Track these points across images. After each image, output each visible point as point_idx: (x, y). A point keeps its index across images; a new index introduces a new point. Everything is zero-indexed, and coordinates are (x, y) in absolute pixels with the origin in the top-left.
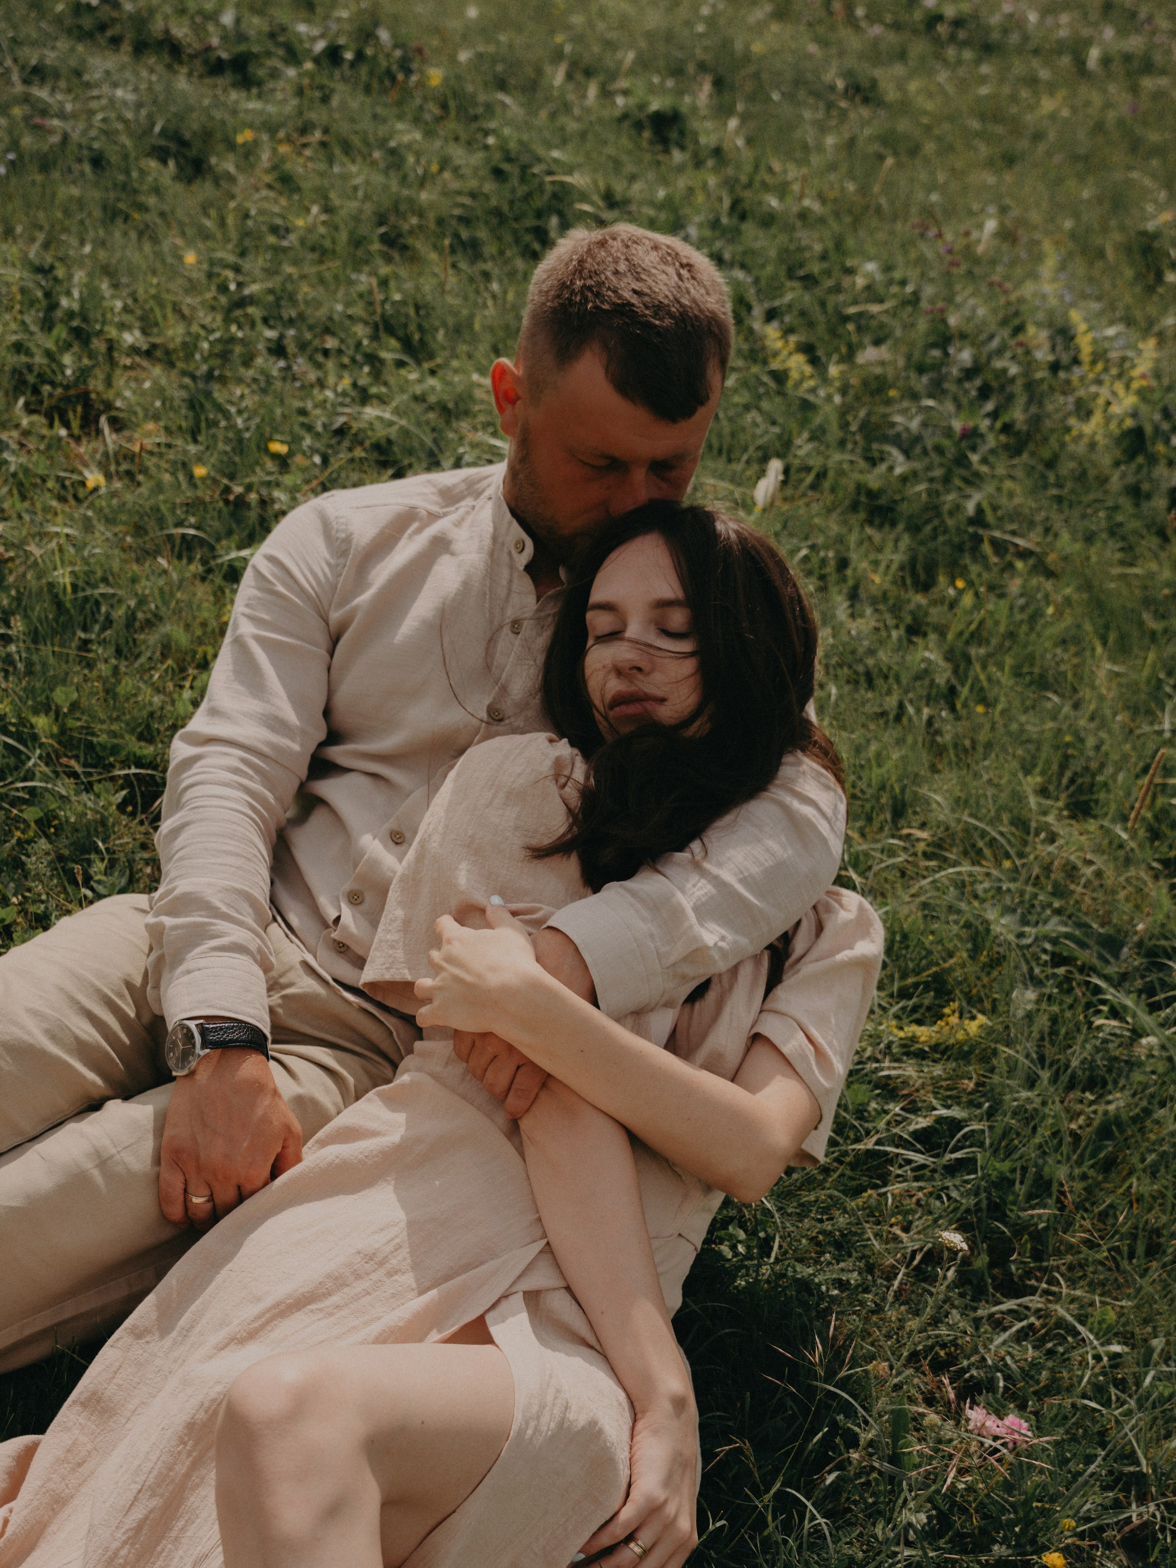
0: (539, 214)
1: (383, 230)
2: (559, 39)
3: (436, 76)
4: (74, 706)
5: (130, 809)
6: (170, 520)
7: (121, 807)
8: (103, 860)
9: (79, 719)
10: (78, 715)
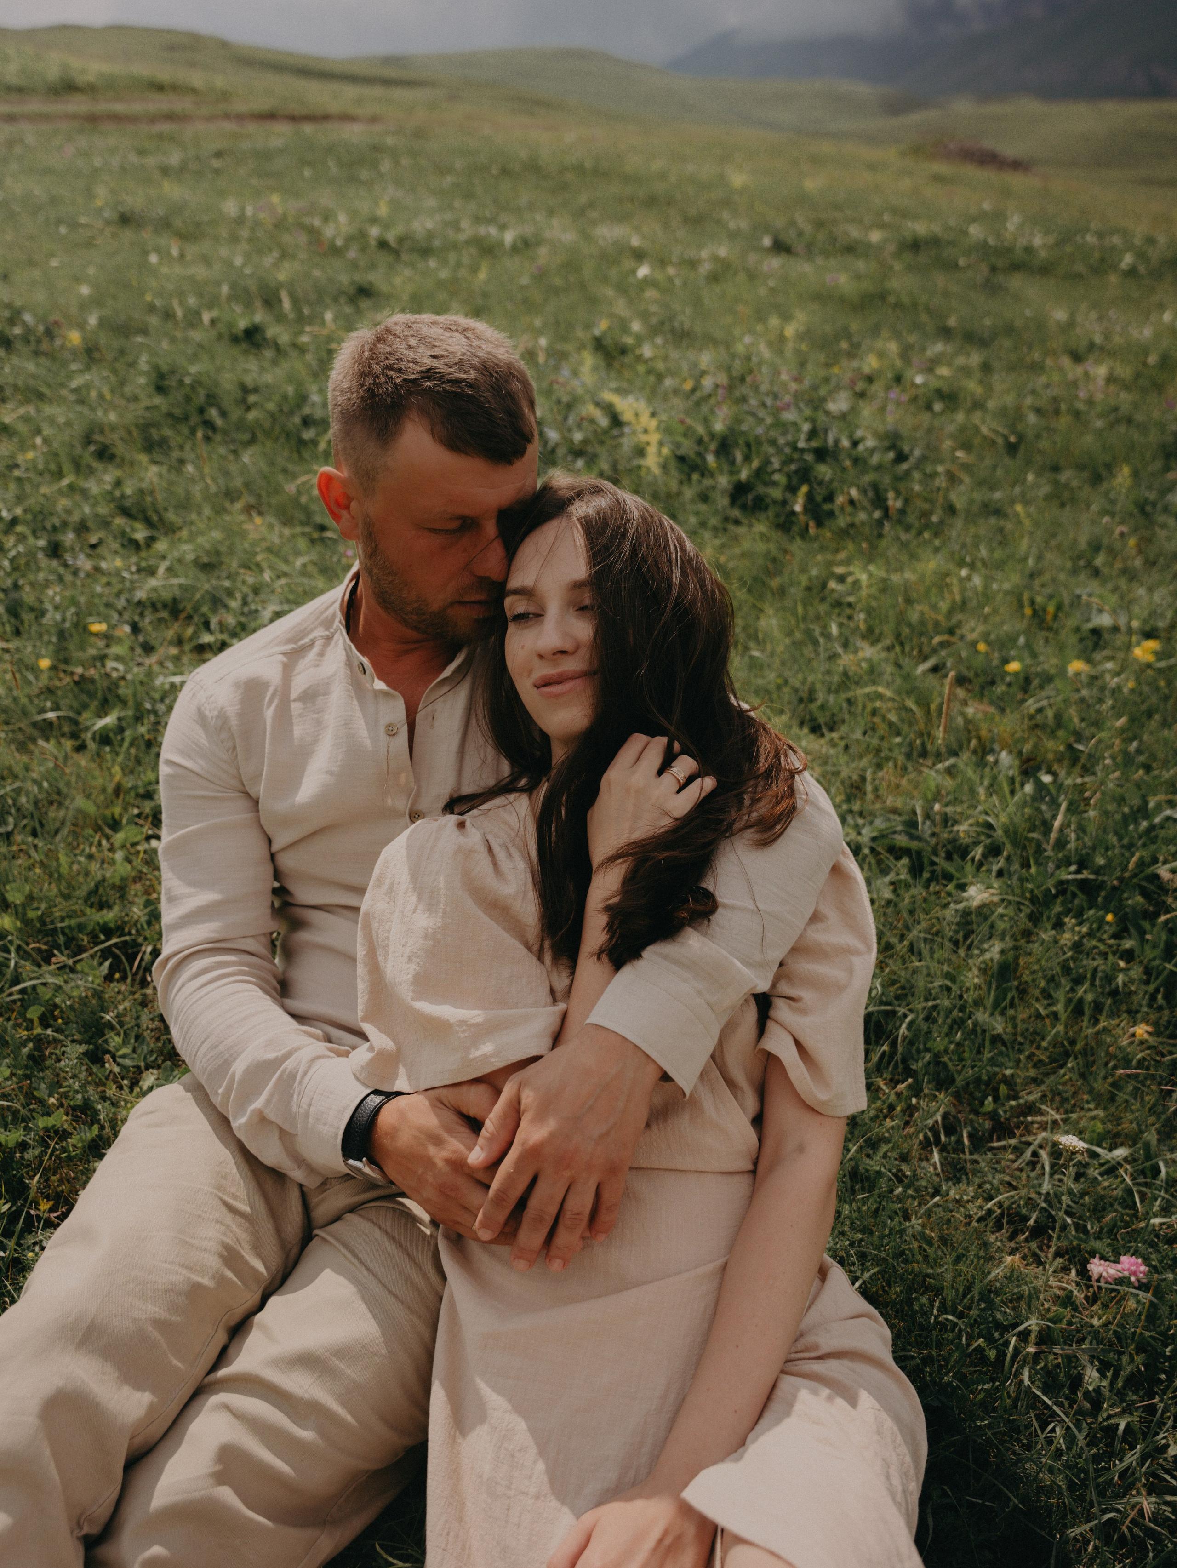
0: (201, 411)
1: (92, 448)
2: (148, 298)
3: (75, 337)
4: (31, 898)
5: (117, 976)
6: (33, 710)
7: (109, 978)
8: (118, 1034)
9: (38, 909)
10: (36, 905)
